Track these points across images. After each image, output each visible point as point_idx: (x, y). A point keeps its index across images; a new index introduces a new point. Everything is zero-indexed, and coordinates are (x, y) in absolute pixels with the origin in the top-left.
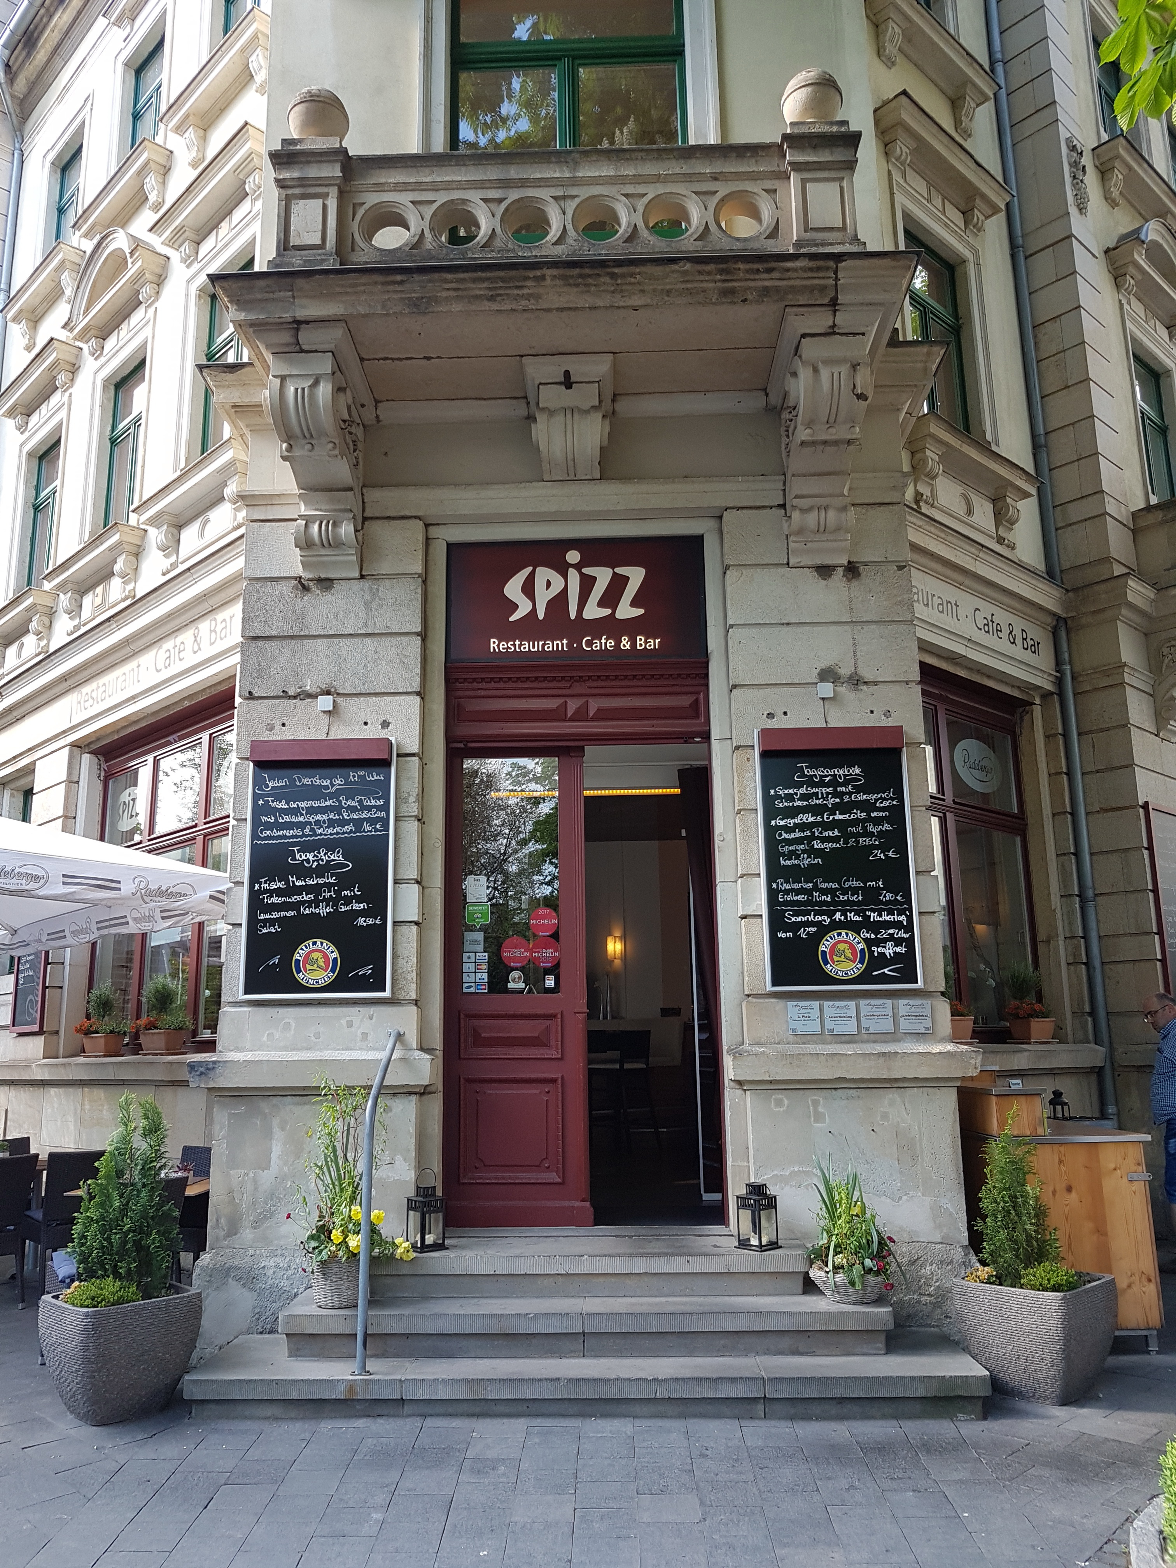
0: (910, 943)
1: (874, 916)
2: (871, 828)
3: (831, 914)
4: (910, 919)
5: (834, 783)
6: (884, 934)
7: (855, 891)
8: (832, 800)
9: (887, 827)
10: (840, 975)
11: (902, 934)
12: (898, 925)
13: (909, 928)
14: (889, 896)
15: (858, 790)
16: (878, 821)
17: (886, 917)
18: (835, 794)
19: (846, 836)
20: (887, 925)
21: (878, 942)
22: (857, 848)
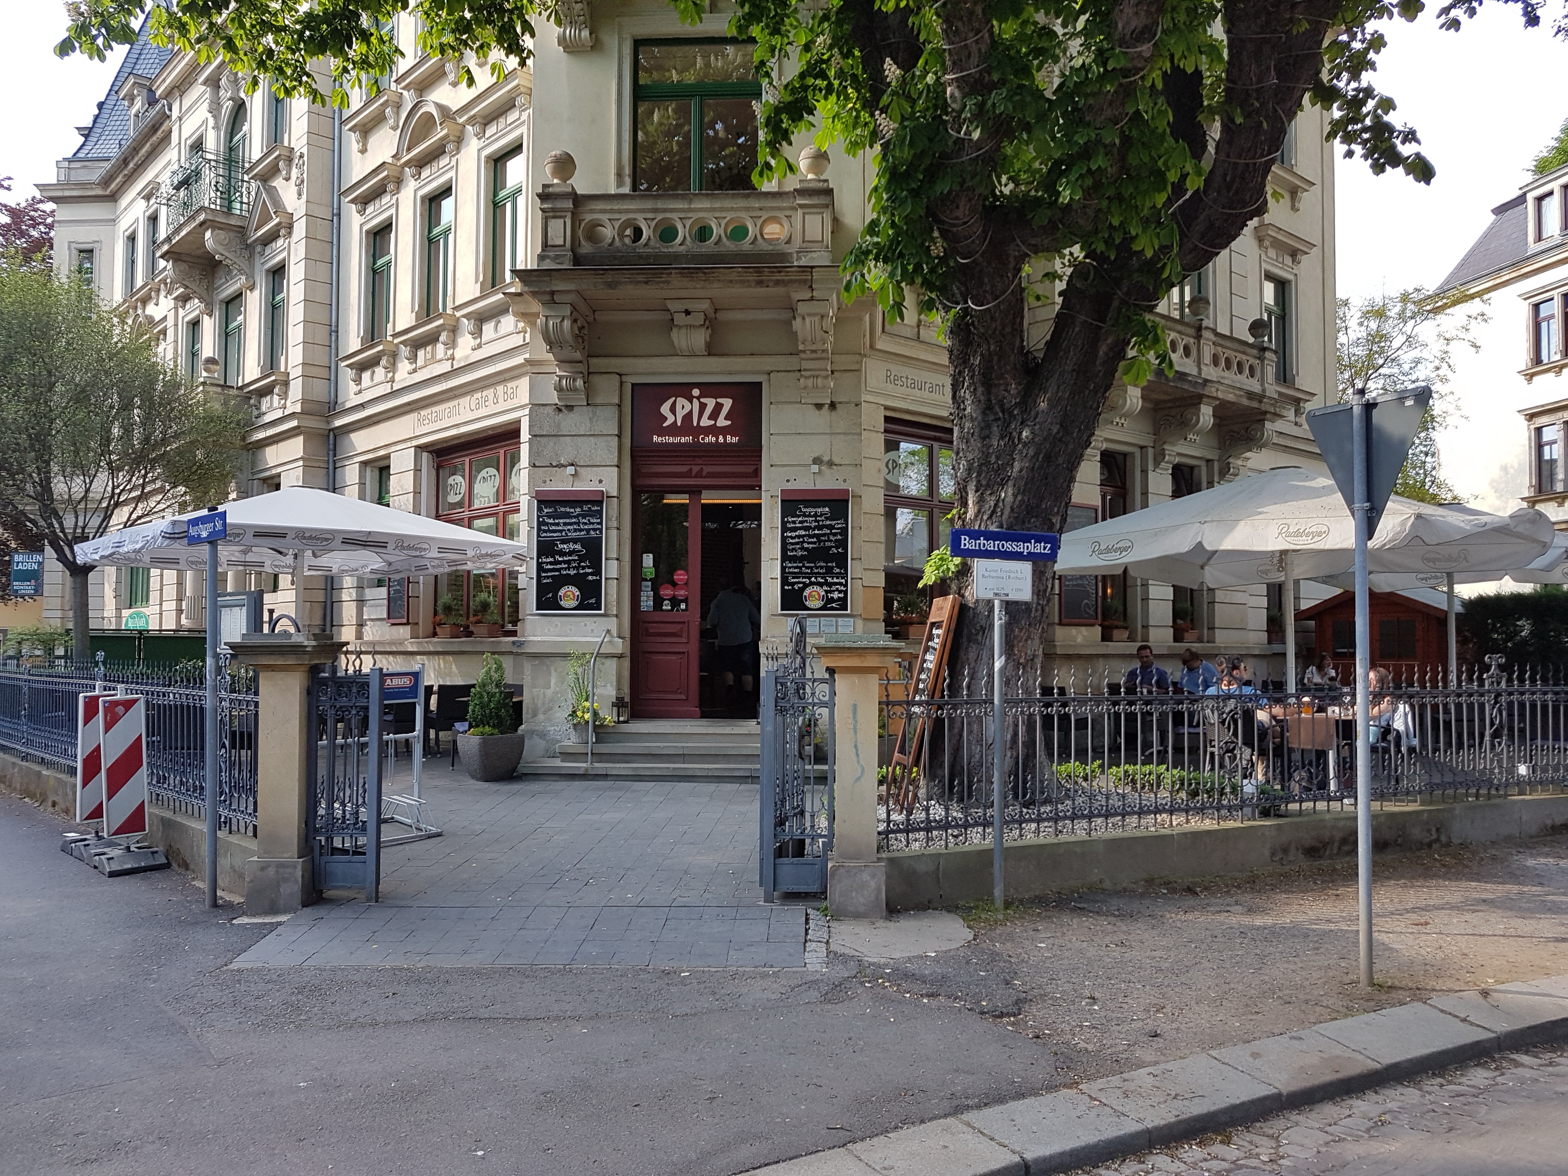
0: (846, 592)
1: (830, 580)
2: (831, 538)
3: (810, 578)
4: (847, 581)
5: (816, 515)
6: (834, 588)
7: (822, 567)
8: (814, 524)
9: (839, 537)
10: (812, 607)
11: (843, 588)
12: (841, 584)
13: (846, 585)
14: (838, 570)
15: (827, 519)
16: (835, 534)
17: (835, 580)
18: (816, 521)
19: (820, 541)
20: (836, 584)
21: (831, 592)
22: (824, 548)
